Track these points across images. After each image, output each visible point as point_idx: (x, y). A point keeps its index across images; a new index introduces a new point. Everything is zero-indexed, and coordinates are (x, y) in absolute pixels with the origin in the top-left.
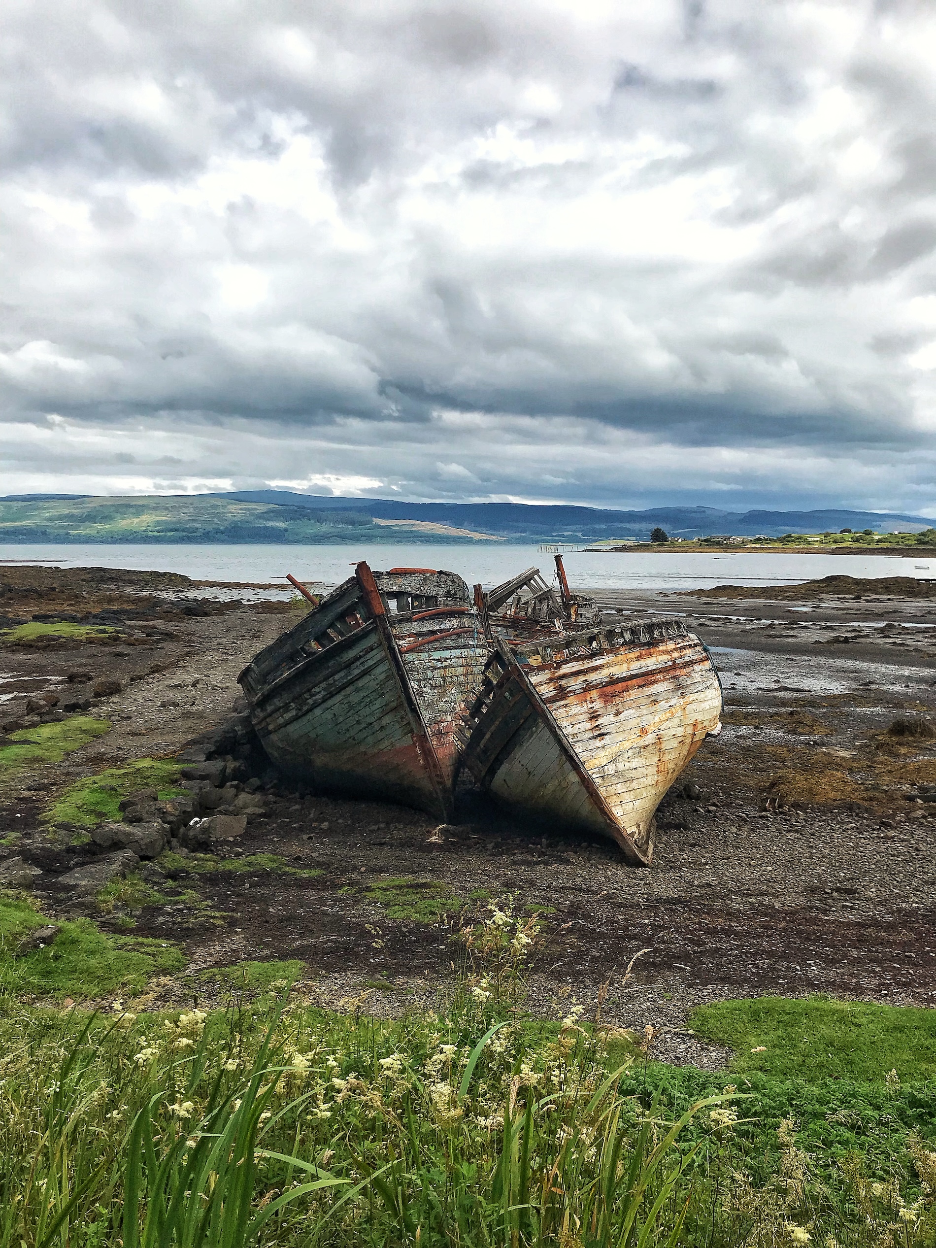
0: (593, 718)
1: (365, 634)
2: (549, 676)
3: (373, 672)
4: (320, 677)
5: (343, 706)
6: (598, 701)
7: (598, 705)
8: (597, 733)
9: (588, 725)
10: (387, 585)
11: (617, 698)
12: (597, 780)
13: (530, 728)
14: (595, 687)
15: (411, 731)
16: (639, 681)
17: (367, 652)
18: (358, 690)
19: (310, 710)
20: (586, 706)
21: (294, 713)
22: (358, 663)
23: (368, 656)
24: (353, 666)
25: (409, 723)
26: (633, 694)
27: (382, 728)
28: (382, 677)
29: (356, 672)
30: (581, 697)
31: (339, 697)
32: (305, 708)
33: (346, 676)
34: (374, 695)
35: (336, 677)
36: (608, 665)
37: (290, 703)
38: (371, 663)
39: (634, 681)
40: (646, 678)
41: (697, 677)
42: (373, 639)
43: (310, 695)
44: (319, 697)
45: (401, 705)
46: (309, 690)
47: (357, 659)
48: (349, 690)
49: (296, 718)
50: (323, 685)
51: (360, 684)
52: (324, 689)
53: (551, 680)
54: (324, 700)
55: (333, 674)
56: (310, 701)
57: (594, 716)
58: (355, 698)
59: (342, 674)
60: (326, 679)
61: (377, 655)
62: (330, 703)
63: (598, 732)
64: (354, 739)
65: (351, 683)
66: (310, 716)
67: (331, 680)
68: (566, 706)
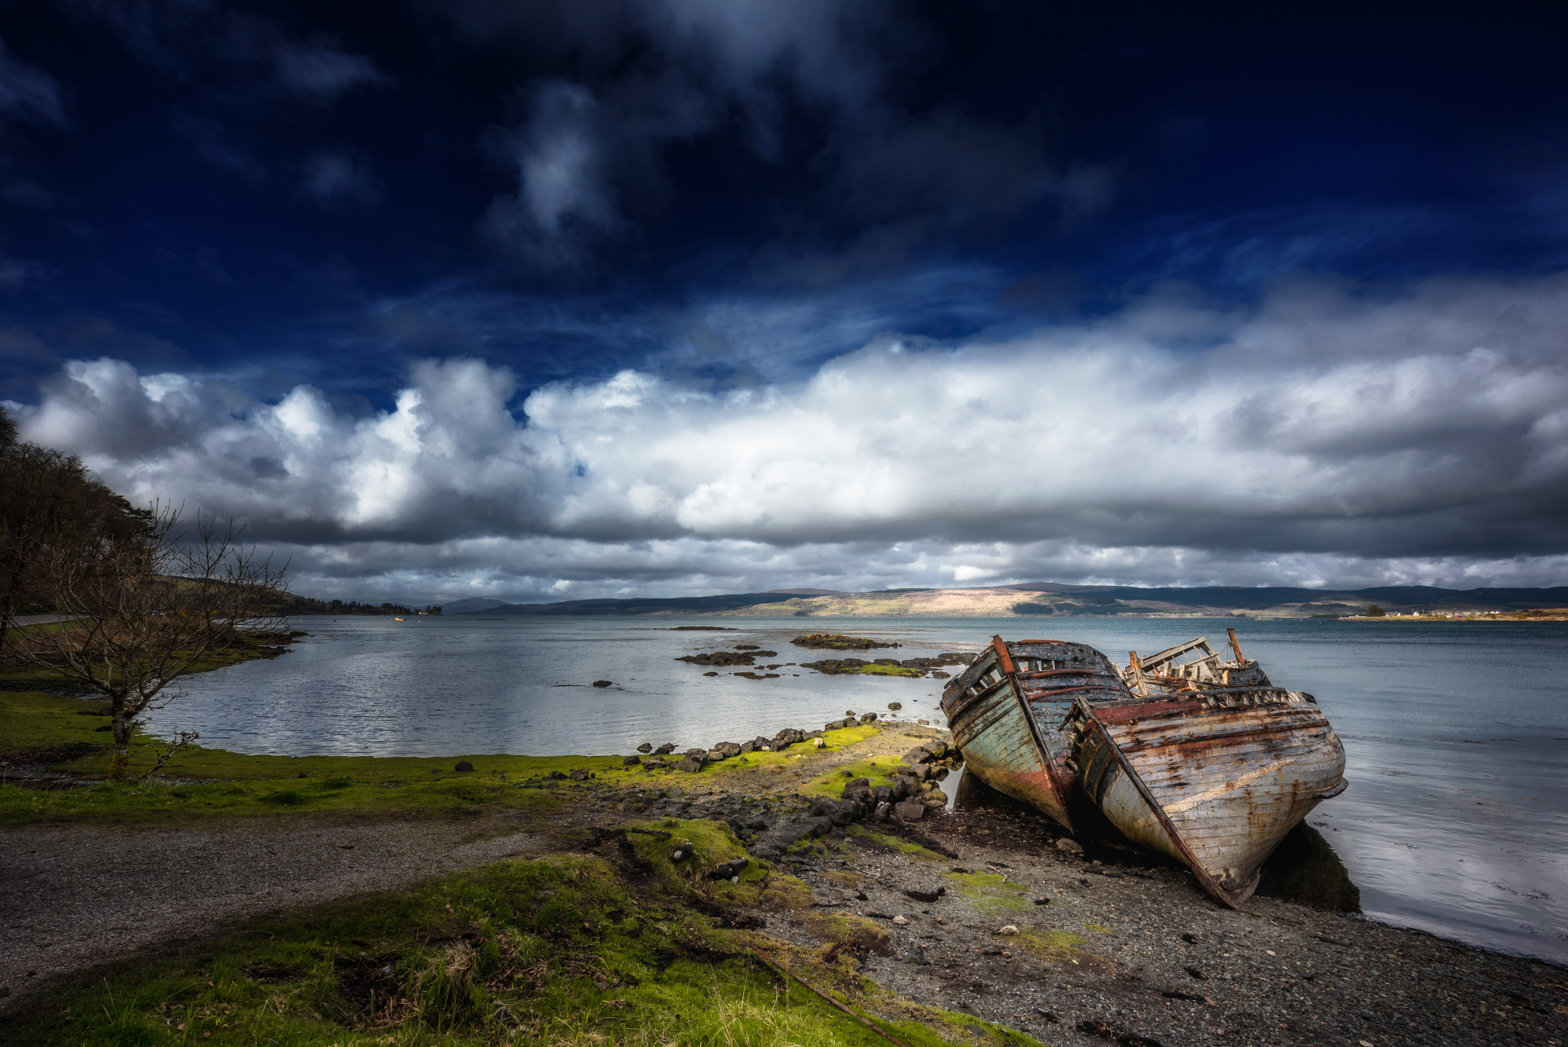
0: (1172, 768)
1: (1002, 686)
2: (1127, 730)
3: (1011, 713)
4: (978, 714)
5: (996, 736)
6: (1177, 755)
7: (1177, 758)
8: (1175, 782)
9: (1166, 775)
10: (1017, 652)
11: (1198, 754)
12: (1175, 824)
13: (1113, 771)
14: (1174, 743)
15: (1040, 761)
16: (1223, 741)
17: (1005, 699)
18: (1002, 725)
19: (976, 736)
20: (1165, 759)
21: (968, 736)
22: (1000, 706)
23: (1006, 702)
24: (997, 707)
25: (1037, 755)
26: (1216, 752)
27: (1021, 755)
28: (1016, 718)
29: (1000, 712)
30: (1160, 750)
31: (991, 729)
32: (973, 734)
33: (994, 714)
34: (1013, 731)
35: (989, 714)
36: (1187, 725)
37: (965, 729)
38: (1008, 707)
39: (1218, 741)
40: (1231, 739)
41: (1296, 743)
42: (1008, 689)
43: (975, 726)
44: (979, 727)
45: (1030, 740)
46: (974, 722)
47: (998, 703)
48: (997, 724)
49: (969, 741)
50: (981, 719)
51: (1003, 720)
52: (982, 723)
53: (1128, 733)
54: (984, 730)
55: (985, 712)
56: (976, 730)
57: (1173, 768)
58: (1001, 731)
59: (991, 713)
60: (982, 715)
61: (1013, 701)
62: (987, 732)
63: (1178, 782)
64: (1006, 761)
65: (997, 720)
66: (976, 740)
67: (985, 717)
68: (1144, 756)
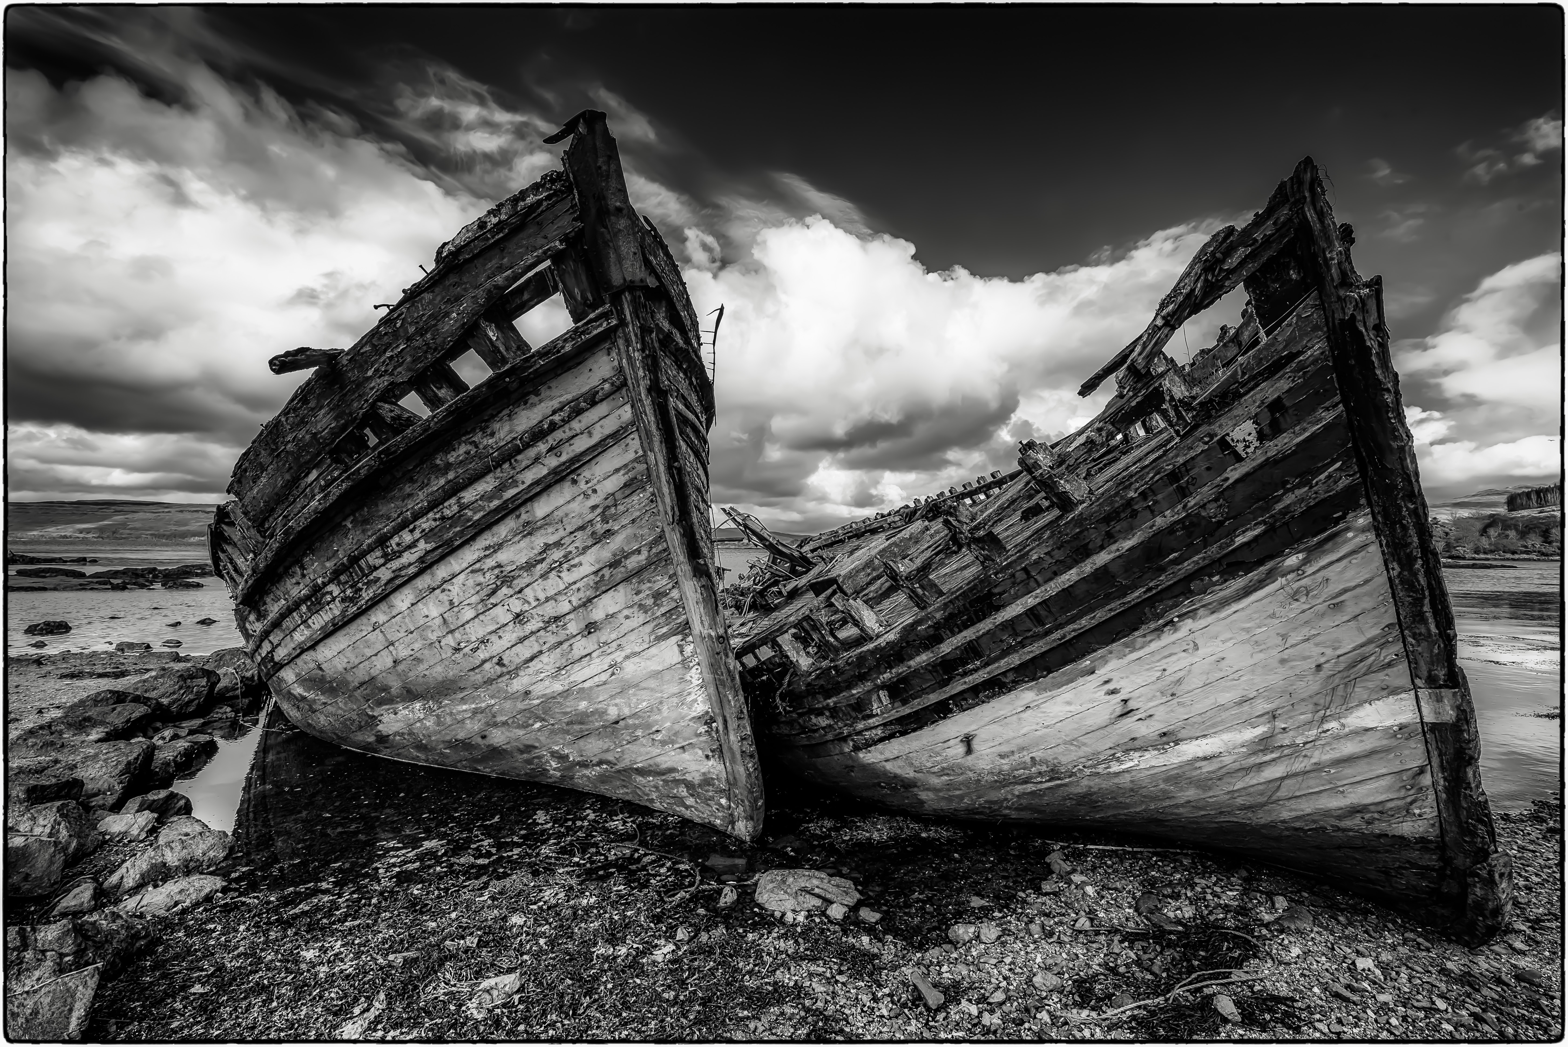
5: (480, 578)
15: (683, 629)
17: (578, 412)
21: (335, 610)
23: (577, 425)
24: (524, 459)
27: (590, 628)
28: (612, 484)
29: (529, 477)
33: (501, 488)
34: (582, 538)
35: (468, 495)
37: (325, 585)
38: (581, 444)
43: (385, 555)
44: (408, 557)
46: (382, 541)
47: (538, 434)
50: (425, 523)
51: (541, 509)
52: (427, 535)
54: (425, 566)
55: (454, 489)
56: (384, 574)
58: (518, 551)
59: (486, 485)
60: (434, 504)
62: (441, 572)
64: (500, 663)
67: (450, 508)
